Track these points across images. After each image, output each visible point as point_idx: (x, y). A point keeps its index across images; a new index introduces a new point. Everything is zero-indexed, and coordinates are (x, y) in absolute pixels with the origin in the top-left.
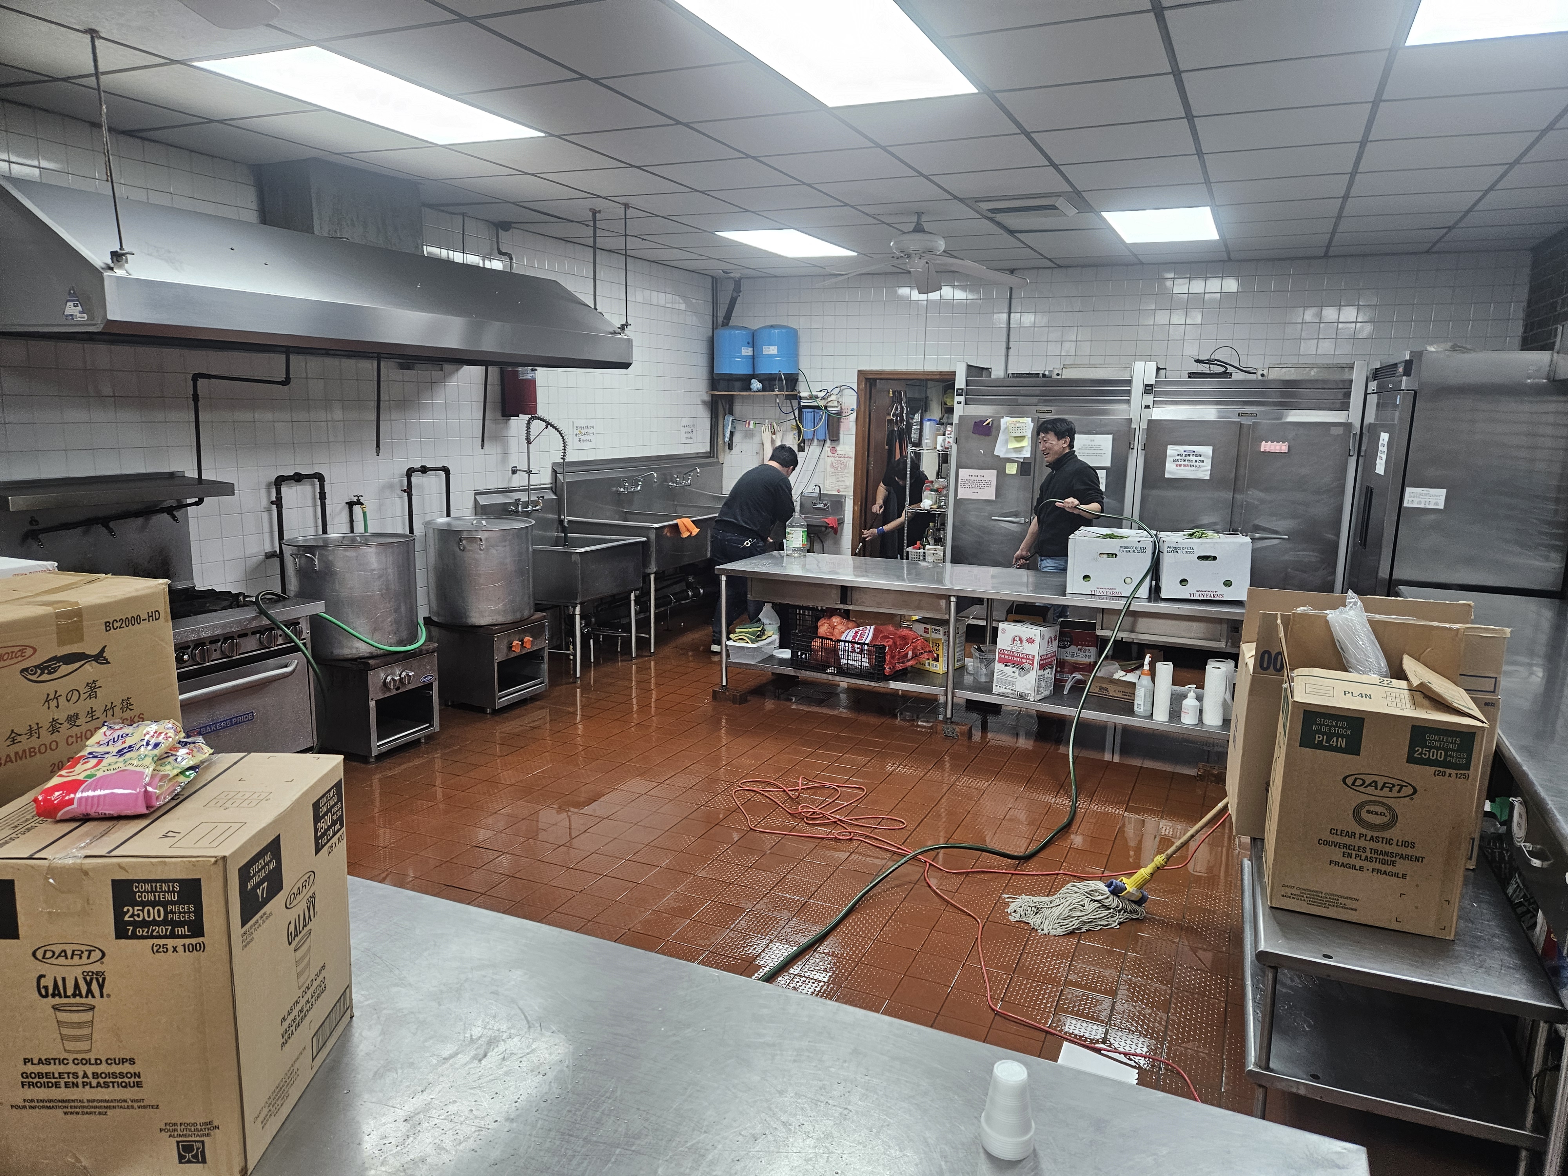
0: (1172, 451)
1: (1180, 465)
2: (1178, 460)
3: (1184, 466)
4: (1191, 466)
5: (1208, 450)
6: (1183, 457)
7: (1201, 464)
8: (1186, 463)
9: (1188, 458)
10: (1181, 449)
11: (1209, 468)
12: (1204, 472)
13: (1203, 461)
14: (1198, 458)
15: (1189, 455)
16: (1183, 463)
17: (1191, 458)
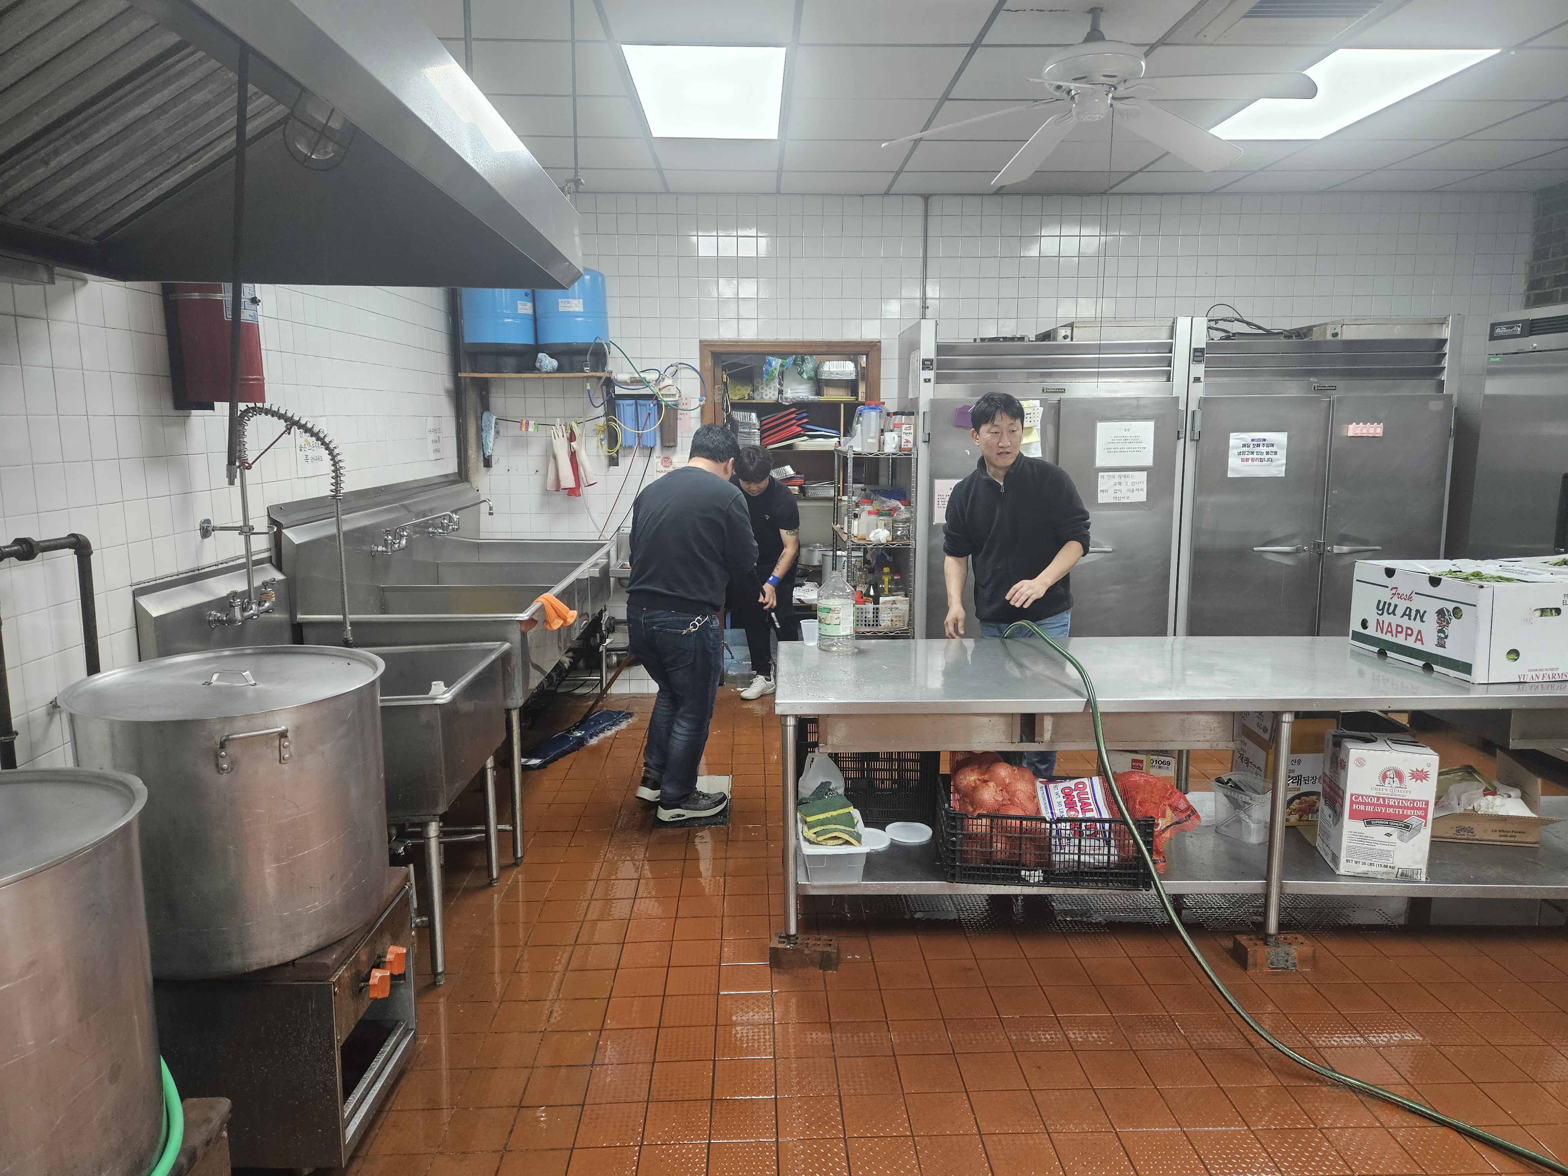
0: (1236, 440)
1: (1247, 460)
2: (1244, 453)
3: (1253, 460)
4: (1261, 460)
5: (1281, 438)
6: (1251, 449)
7: (1273, 457)
8: (1255, 456)
9: (1257, 449)
10: (1248, 436)
11: (1284, 461)
12: (1277, 468)
13: (1276, 453)
14: (1271, 449)
15: (1258, 445)
16: (1251, 456)
17: (1261, 449)
